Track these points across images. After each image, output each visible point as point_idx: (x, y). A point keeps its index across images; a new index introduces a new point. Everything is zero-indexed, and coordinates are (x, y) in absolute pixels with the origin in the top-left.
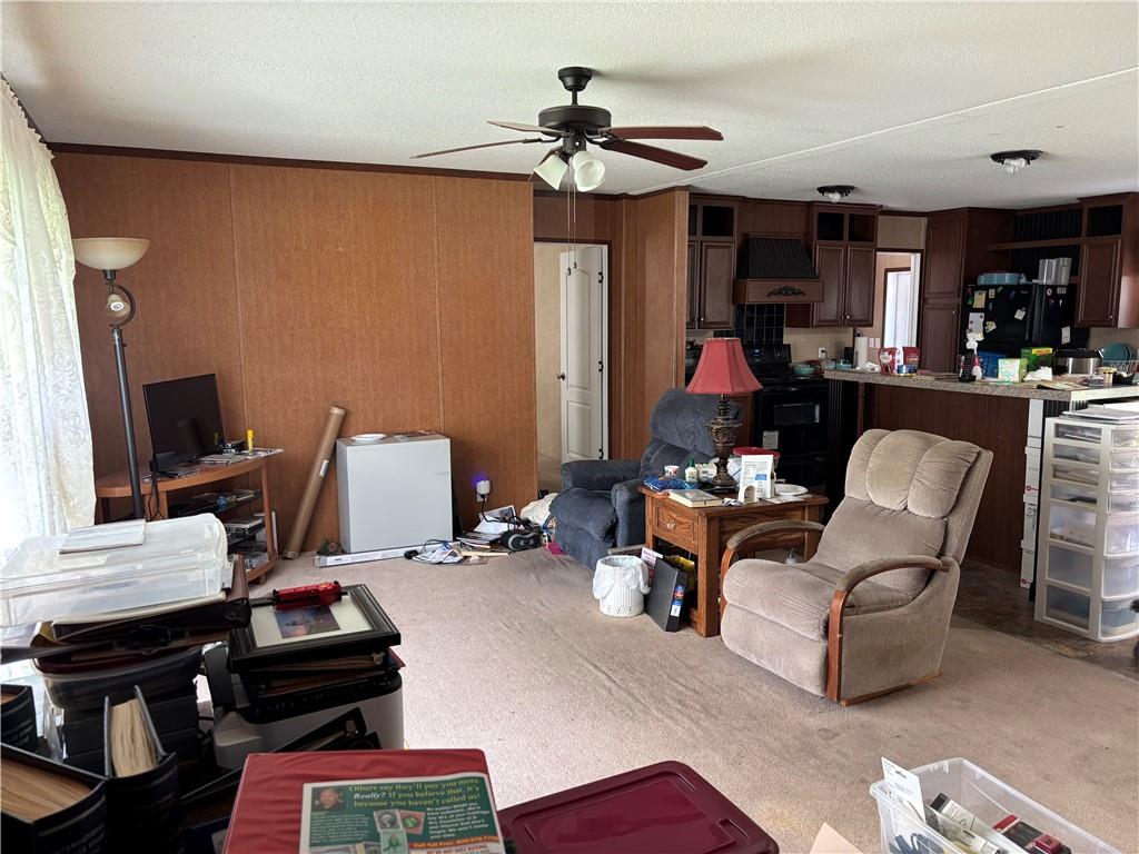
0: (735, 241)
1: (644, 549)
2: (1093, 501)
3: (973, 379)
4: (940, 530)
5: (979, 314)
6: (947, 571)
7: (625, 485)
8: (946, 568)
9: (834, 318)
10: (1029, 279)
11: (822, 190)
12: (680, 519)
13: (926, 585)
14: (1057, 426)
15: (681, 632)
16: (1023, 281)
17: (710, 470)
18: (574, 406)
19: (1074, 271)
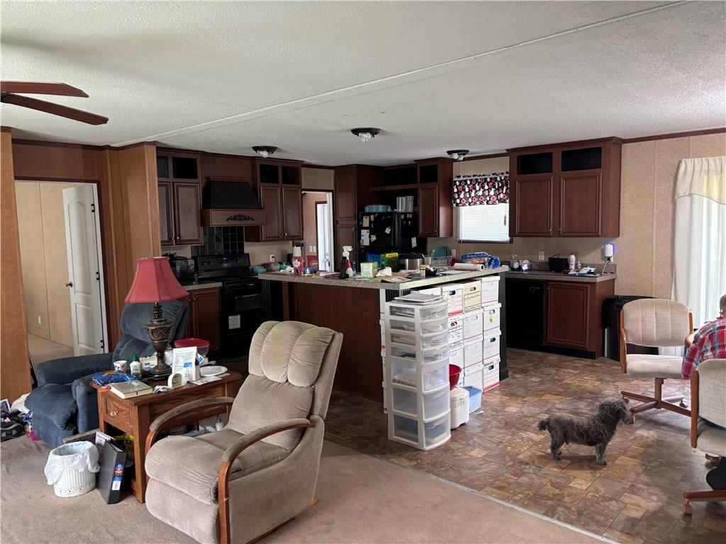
0: (200, 182)
1: (97, 433)
2: (413, 356)
3: (347, 276)
4: (309, 396)
5: (366, 231)
6: (314, 426)
7: (82, 380)
8: (313, 424)
9: (277, 235)
10: (392, 209)
11: (256, 149)
12: (120, 407)
13: (300, 441)
14: (391, 307)
15: (122, 502)
16: (389, 210)
17: (152, 362)
18: (81, 307)
19: (415, 204)
